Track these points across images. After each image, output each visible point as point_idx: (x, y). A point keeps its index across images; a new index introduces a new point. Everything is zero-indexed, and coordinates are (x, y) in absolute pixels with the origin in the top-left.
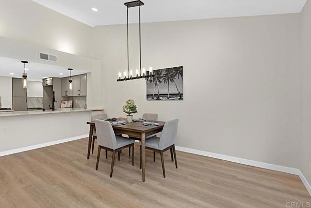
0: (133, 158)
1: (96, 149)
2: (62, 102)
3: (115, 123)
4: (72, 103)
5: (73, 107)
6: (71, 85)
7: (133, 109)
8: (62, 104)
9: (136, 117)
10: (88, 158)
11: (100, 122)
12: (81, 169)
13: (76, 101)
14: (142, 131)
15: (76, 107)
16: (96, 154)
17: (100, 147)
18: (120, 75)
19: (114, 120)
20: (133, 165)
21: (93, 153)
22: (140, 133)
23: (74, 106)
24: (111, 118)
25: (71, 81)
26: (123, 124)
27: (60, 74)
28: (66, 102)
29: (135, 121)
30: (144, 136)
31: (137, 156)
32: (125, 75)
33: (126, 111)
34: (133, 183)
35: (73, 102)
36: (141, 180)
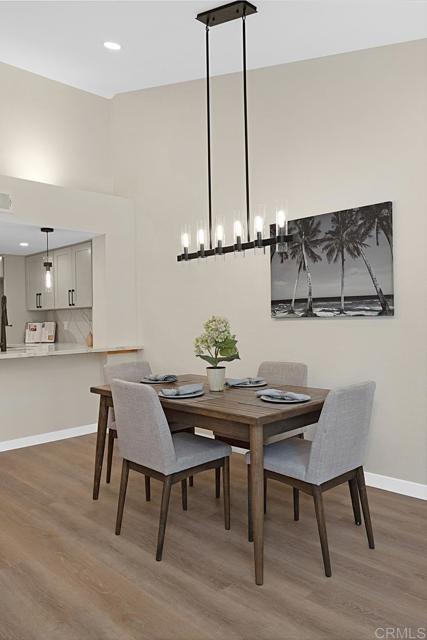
0: (228, 505)
1: (117, 470)
2: (26, 328)
3: (170, 392)
4: (53, 329)
5: (56, 341)
6: (48, 276)
7: (225, 349)
8: (27, 331)
9: (235, 371)
10: (95, 497)
11: (126, 388)
12: (73, 528)
13: (66, 323)
14: (252, 419)
15: (64, 342)
16: (115, 485)
17: (129, 464)
18: (186, 242)
19: (170, 381)
20: (228, 528)
21: (108, 481)
22: (246, 425)
23: (60, 338)
24: (162, 375)
25: (50, 265)
26: (195, 396)
27: (22, 244)
28: (39, 325)
29: (233, 387)
30: (257, 435)
31: (239, 498)
32: (202, 238)
33: (206, 353)
34: (223, 585)
35: (57, 326)
36: (251, 579)
